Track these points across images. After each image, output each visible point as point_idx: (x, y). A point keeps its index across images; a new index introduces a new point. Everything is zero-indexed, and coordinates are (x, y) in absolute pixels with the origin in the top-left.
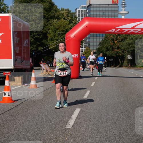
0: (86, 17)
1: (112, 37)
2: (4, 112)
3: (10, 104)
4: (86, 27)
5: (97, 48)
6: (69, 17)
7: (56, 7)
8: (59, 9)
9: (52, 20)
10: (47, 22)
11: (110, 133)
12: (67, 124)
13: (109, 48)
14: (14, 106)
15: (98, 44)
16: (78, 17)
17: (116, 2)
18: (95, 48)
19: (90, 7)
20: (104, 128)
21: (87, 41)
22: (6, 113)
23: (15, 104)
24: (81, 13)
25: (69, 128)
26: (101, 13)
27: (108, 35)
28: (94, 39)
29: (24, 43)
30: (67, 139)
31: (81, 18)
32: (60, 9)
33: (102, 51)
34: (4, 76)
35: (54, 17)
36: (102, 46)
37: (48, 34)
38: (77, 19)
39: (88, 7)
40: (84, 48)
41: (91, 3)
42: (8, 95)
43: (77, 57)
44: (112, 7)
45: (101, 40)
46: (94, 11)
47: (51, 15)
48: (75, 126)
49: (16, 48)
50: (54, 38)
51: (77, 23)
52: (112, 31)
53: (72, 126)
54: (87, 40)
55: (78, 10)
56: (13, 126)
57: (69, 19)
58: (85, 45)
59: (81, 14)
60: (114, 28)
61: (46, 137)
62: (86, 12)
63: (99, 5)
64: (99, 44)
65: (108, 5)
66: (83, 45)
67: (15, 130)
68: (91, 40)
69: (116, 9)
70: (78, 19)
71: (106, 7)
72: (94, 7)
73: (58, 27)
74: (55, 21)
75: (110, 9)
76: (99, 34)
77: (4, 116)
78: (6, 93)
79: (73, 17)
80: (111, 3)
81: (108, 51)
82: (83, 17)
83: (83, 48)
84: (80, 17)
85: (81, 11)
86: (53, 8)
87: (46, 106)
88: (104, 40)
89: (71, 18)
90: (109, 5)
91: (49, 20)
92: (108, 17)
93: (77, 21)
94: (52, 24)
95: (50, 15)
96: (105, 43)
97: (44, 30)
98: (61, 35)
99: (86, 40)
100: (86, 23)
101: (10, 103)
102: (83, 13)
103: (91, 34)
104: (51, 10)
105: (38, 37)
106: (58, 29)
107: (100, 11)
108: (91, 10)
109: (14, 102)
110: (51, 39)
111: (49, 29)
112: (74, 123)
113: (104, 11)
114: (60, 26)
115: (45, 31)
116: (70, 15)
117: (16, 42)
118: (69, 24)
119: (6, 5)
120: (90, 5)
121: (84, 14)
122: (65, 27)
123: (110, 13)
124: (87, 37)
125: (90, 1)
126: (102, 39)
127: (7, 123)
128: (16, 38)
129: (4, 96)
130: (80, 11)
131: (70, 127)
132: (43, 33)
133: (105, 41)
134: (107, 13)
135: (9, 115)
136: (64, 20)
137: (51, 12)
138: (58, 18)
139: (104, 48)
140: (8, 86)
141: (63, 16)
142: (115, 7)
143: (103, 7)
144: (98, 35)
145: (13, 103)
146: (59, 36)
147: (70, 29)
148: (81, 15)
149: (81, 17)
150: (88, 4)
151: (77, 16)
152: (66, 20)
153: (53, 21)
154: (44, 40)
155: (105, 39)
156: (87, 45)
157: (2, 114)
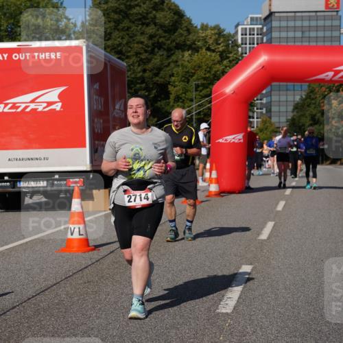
0: (260, 43)
1: (325, 91)
2: (71, 274)
3: (84, 255)
4: (263, 67)
5: (290, 118)
6: (220, 44)
7: (189, 21)
8: (195, 25)
9: (178, 53)
10: (169, 57)
11: (326, 326)
12: (222, 303)
13: (318, 119)
14: (94, 261)
15: (290, 108)
16: (242, 44)
17: (334, 5)
18: (283, 119)
19: (269, 19)
20: (312, 314)
21: (264, 101)
22: (74, 276)
23: (95, 255)
24: (250, 35)
25: (227, 314)
26: (299, 34)
27: (315, 86)
28: (281, 97)
29: (114, 109)
30: (221, 338)
31: (248, 46)
32: (199, 27)
33: (301, 124)
35: (185, 45)
36: (302, 113)
37: (169, 86)
38: (240, 49)
39: (265, 19)
40: (257, 118)
41: (272, 11)
42: (80, 235)
43: (242, 141)
44: (325, 18)
45: (298, 98)
46: (280, 29)
47: (177, 41)
48: (241, 308)
49: (96, 120)
50: (184, 95)
51: (239, 60)
52: (327, 76)
53: (232, 308)
54: (265, 99)
55: (242, 29)
56: (94, 307)
57: (221, 49)
58: (259, 111)
59: (248, 36)
60: (331, 70)
61: (173, 334)
62: (260, 33)
63: (293, 14)
64: (294, 109)
65: (314, 14)
66: (254, 112)
67: (98, 318)
68: (274, 98)
69: (336, 23)
70: (242, 48)
71: (310, 18)
72: (280, 19)
73: (194, 69)
74: (187, 54)
75: (321, 23)
76: (293, 84)
79: (228, 45)
80: (323, 9)
81: (316, 124)
82: (254, 44)
83: (255, 120)
84: (246, 44)
85: (250, 29)
86: (181, 24)
87: (168, 259)
88: (306, 99)
89: (226, 46)
90: (318, 14)
91: (172, 52)
92: (314, 44)
93: (240, 53)
94: (180, 63)
95: (174, 41)
96: (308, 106)
97: (162, 78)
98: (201, 88)
99: (261, 100)
100: (263, 59)
101: (85, 252)
102: (254, 35)
103: (274, 84)
104: (177, 30)
105: (147, 94)
106: (195, 73)
107: (295, 29)
108: (273, 25)
109: (94, 250)
110: (178, 99)
111: (172, 75)
112: (238, 301)
113: (304, 29)
114: (199, 67)
115: (162, 80)
116: (222, 40)
117: (95, 107)
118: (220, 62)
120: (271, 14)
121: (256, 36)
122: (210, 68)
123: (321, 34)
124: (264, 92)
125: (270, 5)
126: (302, 97)
127: (78, 300)
128: (95, 97)
129: (69, 236)
130: (246, 29)
131: (229, 310)
132: (157, 84)
133: (308, 100)
134: (313, 34)
135: (81, 281)
136: (209, 53)
137: (176, 34)
138: (195, 49)
139: (306, 117)
140: (79, 213)
141: (206, 42)
142: (332, 18)
143: (302, 19)
144: (292, 88)
145: (90, 253)
146: (196, 90)
147: (224, 73)
148: (250, 38)
149: (250, 44)
150: (267, 13)
151: (240, 41)
152: (214, 51)
153: (183, 56)
154: (160, 101)
155: (308, 96)
156: (264, 111)
157: (66, 278)
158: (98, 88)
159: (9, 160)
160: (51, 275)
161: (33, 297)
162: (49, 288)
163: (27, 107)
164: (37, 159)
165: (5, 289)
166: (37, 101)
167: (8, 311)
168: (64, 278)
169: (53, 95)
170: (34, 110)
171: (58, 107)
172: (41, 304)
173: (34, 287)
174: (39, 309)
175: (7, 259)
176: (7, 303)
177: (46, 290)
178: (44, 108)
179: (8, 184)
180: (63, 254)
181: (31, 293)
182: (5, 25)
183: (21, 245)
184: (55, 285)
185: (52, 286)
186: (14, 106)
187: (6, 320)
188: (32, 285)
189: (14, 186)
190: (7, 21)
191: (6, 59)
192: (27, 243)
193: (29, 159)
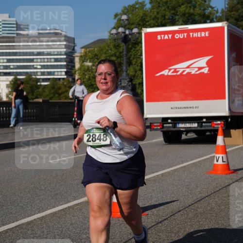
2: (218, 189)
3: (226, 176)
14: (234, 181)
22: (221, 191)
23: (234, 176)
34: (212, 128)
42: (223, 162)
77: (218, 196)
78: (219, 157)
101: (227, 174)
109: (232, 173)
119: (214, 8)
127: (224, 208)
129: (215, 162)
135: (226, 195)
140: (222, 146)
145: (231, 175)
157: (215, 192)
158: (235, 56)
159: (172, 108)
160: (204, 190)
161: (192, 204)
162: (203, 199)
163: (184, 71)
164: (190, 108)
165: (173, 198)
166: (191, 67)
167: (176, 213)
168: (213, 192)
169: (202, 62)
170: (189, 73)
171: (206, 71)
172: (198, 210)
173: (193, 197)
174: (197, 213)
175: (172, 177)
176: (175, 208)
177: (201, 200)
178: (196, 72)
179: (171, 125)
180: (211, 176)
181: (190, 202)
182: (169, 14)
183: (181, 167)
184: (207, 196)
185: (205, 197)
186: (175, 71)
187: (175, 219)
188: (191, 196)
189: (175, 126)
190: (170, 12)
191: (170, 38)
192: (185, 166)
193: (185, 108)
